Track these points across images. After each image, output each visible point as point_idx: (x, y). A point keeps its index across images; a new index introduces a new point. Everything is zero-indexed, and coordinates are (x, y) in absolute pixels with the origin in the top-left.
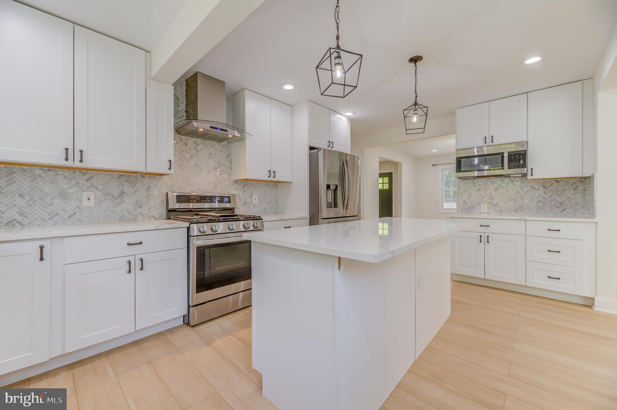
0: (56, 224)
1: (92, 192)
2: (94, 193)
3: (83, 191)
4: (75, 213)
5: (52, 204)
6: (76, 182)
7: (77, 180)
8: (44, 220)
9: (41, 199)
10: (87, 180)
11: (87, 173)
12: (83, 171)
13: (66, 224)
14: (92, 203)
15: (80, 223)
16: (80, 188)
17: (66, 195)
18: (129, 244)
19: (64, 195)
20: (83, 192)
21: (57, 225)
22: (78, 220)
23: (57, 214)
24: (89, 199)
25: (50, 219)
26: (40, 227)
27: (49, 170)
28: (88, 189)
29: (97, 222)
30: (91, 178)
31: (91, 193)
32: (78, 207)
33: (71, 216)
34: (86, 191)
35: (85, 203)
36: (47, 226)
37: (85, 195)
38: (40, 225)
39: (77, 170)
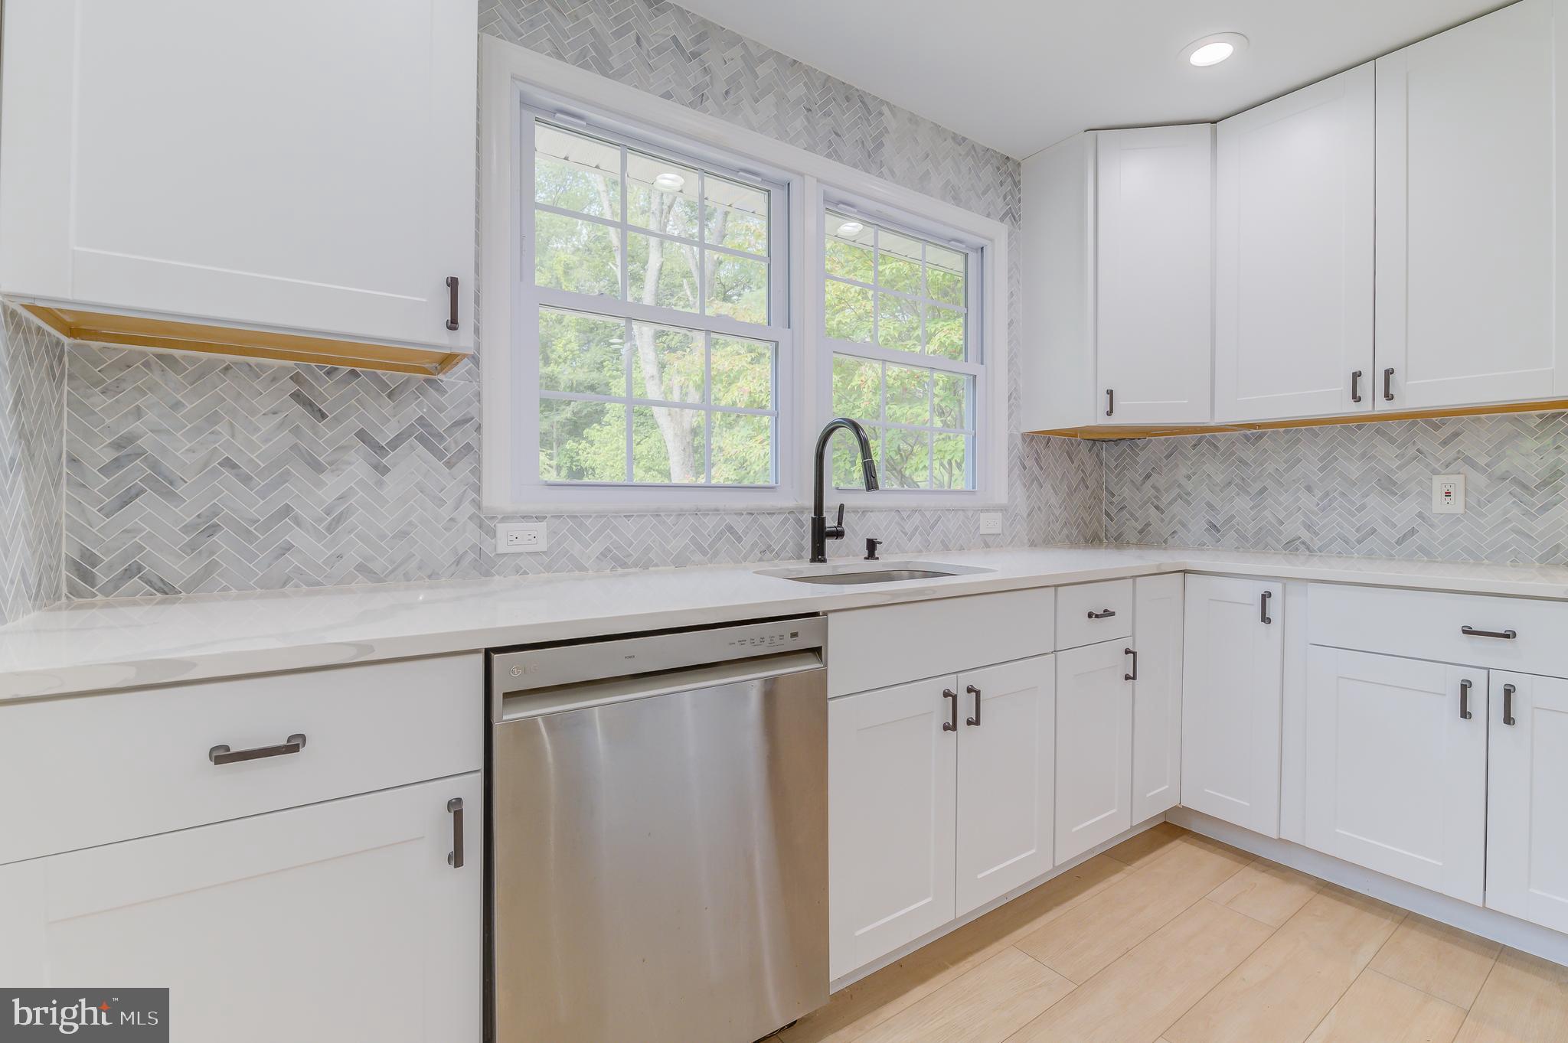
0: (1370, 555)
1: (1459, 473)
2: (1462, 477)
3: (1435, 472)
4: (1413, 531)
5: (1362, 508)
6: (1418, 450)
7: (1419, 445)
8: (1347, 543)
9: (1343, 494)
10: (1444, 443)
11: (1444, 424)
12: (1434, 419)
13: (1391, 557)
14: (1457, 505)
15: (1426, 558)
16: (1428, 465)
17: (1395, 484)
18: (1468, 631)
19: (1388, 485)
20: (1434, 477)
21: (1373, 556)
22: (1421, 549)
23: (1373, 531)
24: (1448, 494)
25: (1359, 542)
26: (1340, 557)
27: (1359, 427)
28: (1447, 467)
29: (1472, 561)
30: (1456, 435)
31: (1454, 478)
32: (1420, 515)
33: (1404, 538)
34: (1443, 472)
35: (1438, 505)
36: (1352, 557)
37: (1438, 484)
38: (1340, 553)
39: (1419, 420)
